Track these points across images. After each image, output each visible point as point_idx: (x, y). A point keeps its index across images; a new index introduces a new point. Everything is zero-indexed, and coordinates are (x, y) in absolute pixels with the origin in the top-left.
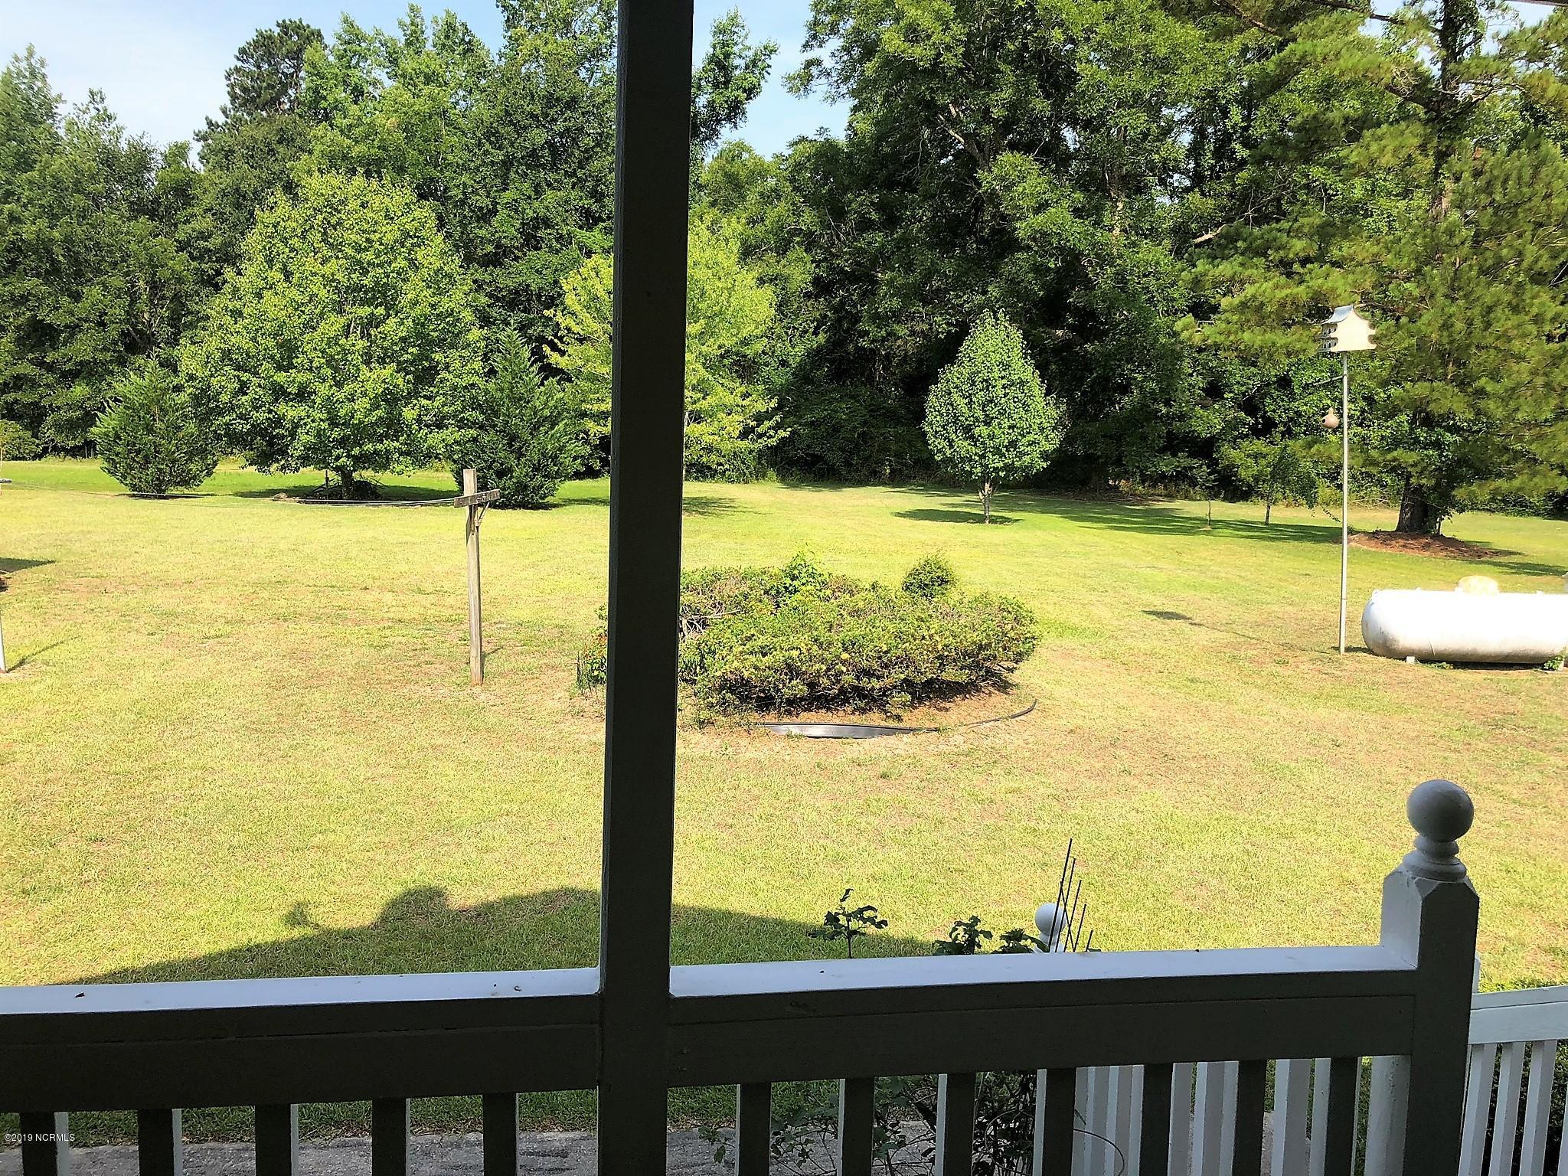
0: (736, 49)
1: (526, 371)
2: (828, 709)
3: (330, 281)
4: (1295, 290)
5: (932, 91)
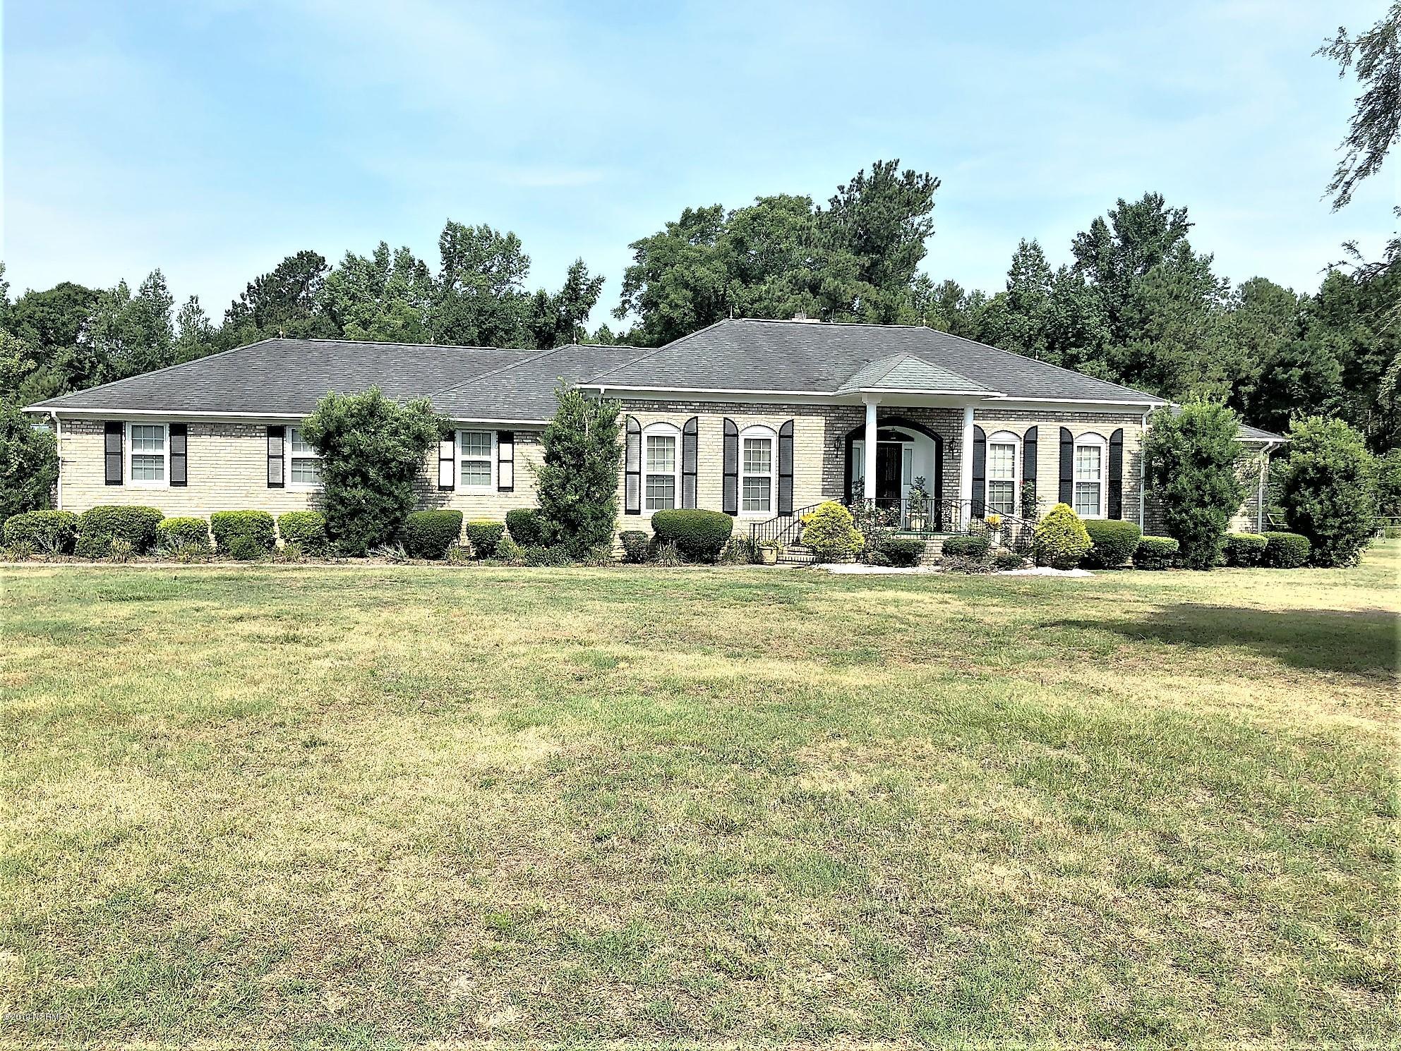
0: (581, 280)
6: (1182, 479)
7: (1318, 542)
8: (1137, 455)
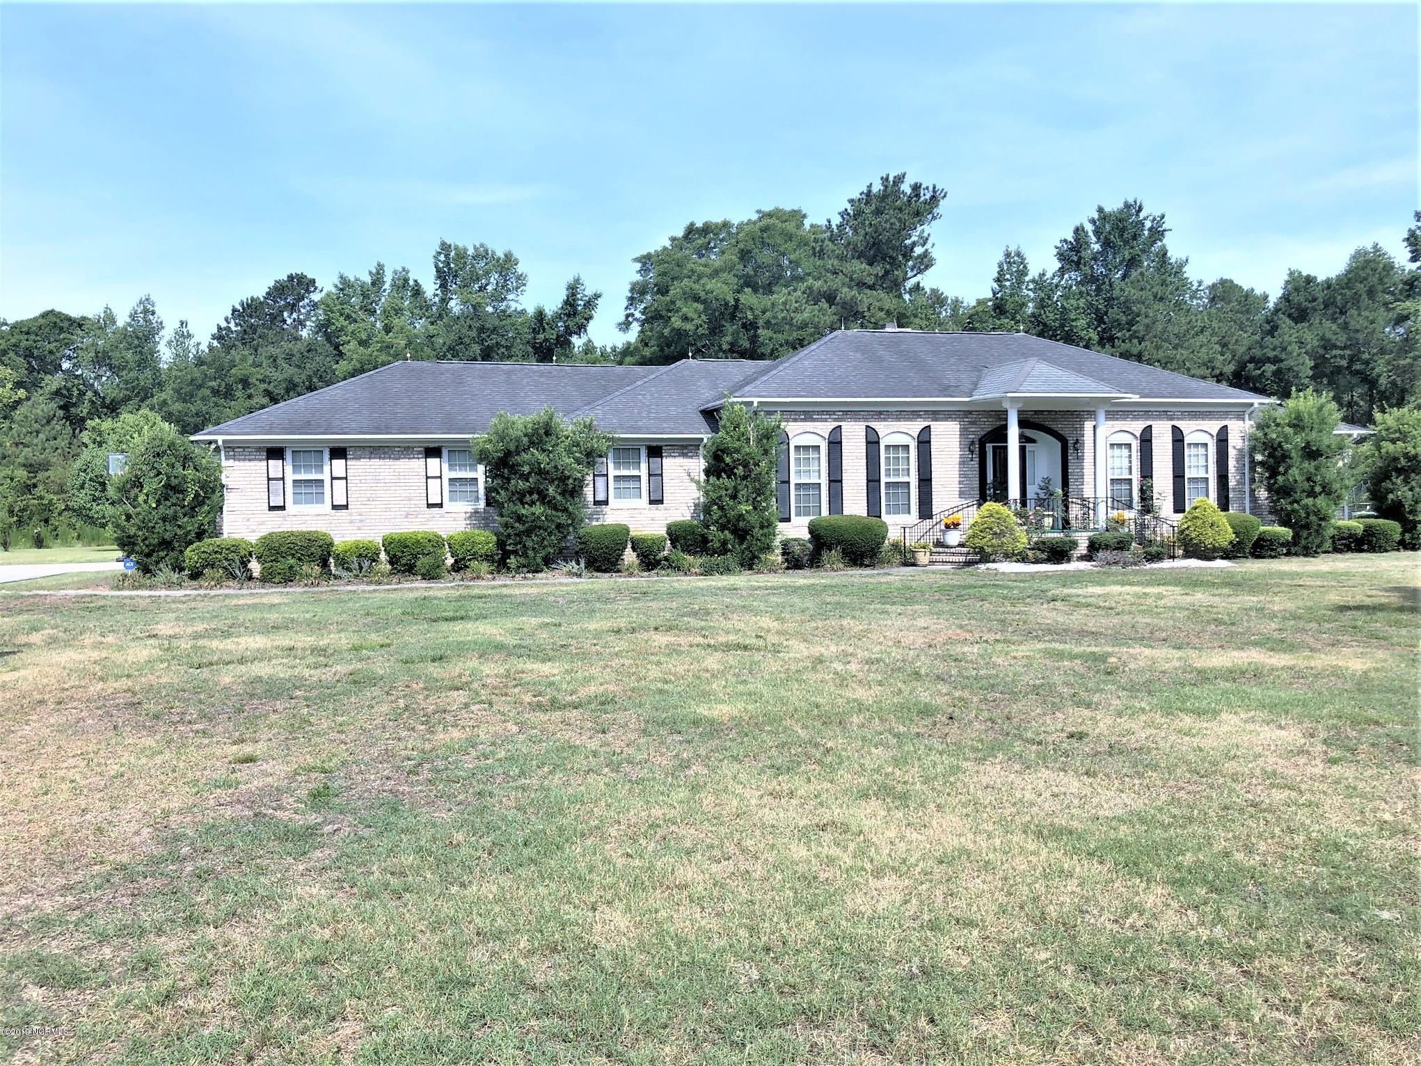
6: (1294, 472)
7: (1409, 526)
8: (1240, 451)
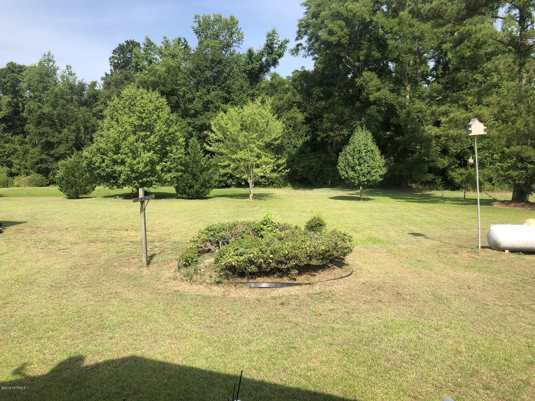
0: (275, 42)
1: (199, 152)
2: (268, 276)
3: (131, 124)
4: (469, 115)
5: (339, 52)
